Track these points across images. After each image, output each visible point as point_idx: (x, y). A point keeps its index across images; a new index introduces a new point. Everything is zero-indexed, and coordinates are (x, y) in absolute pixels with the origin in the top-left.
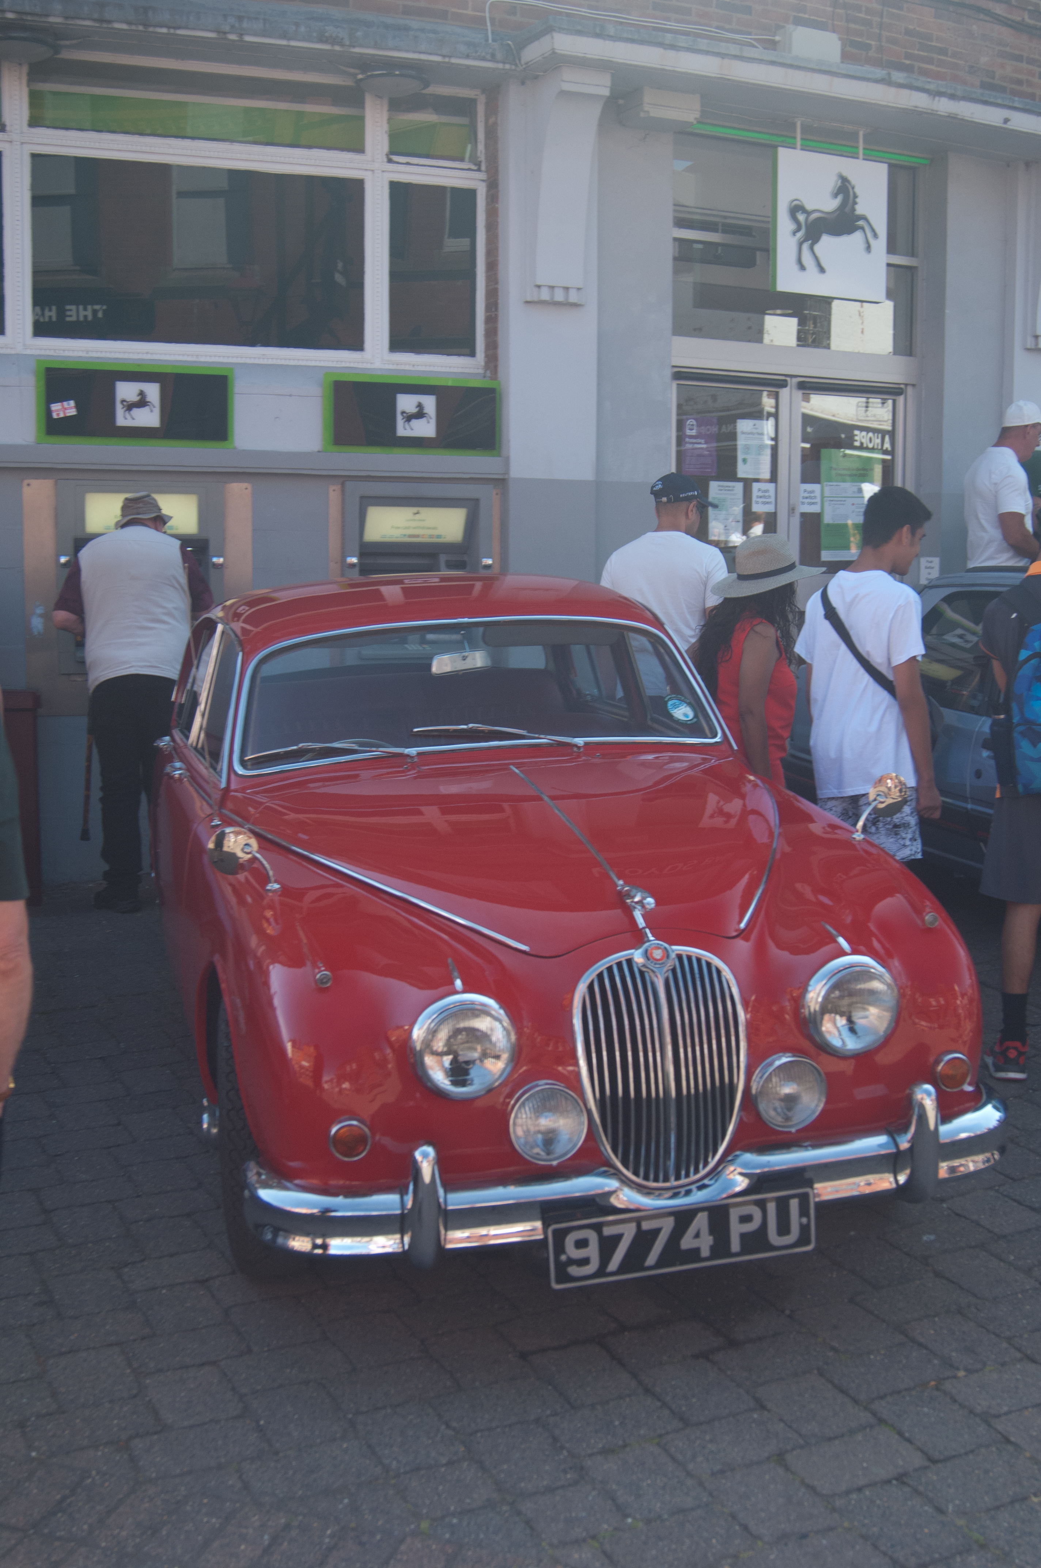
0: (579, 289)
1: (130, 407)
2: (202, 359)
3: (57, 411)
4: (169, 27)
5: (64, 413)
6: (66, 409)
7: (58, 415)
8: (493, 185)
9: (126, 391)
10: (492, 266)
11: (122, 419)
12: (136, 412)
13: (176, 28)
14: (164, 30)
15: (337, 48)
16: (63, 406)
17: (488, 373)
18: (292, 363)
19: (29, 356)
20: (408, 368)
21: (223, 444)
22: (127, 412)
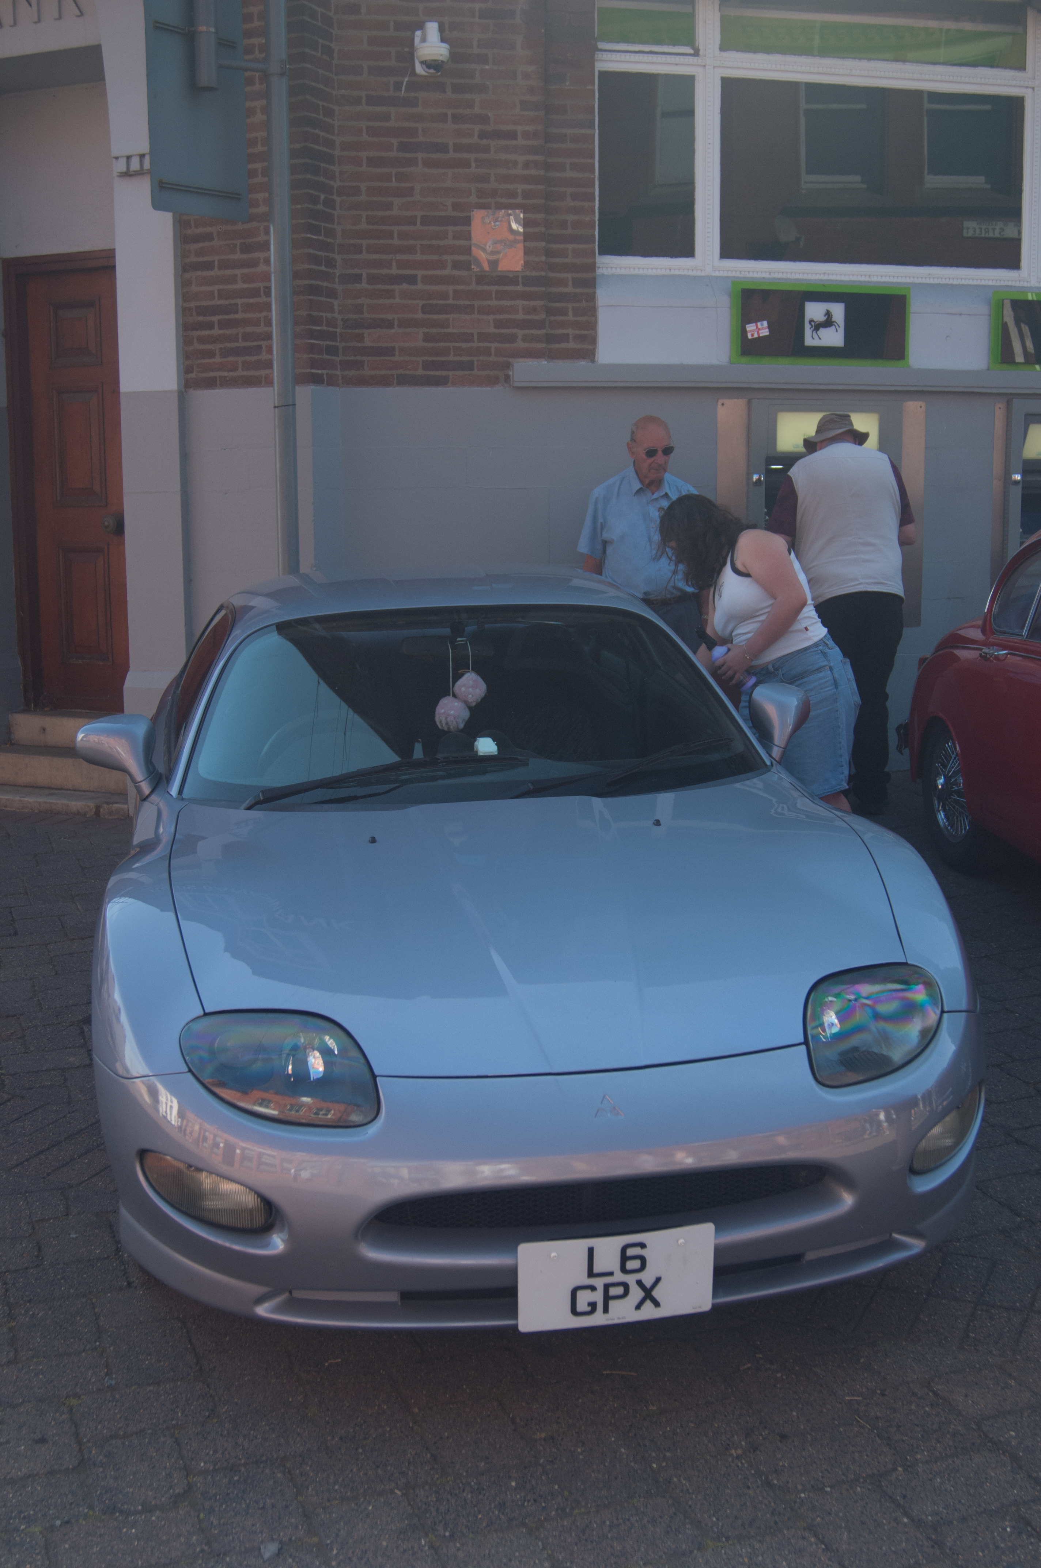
1: (817, 327)
2: (874, 279)
3: (751, 331)
5: (758, 333)
6: (759, 329)
7: (752, 335)
9: (814, 311)
11: (810, 339)
12: (822, 332)
16: (757, 326)
18: (956, 282)
19: (718, 277)
21: (900, 363)
22: (814, 332)
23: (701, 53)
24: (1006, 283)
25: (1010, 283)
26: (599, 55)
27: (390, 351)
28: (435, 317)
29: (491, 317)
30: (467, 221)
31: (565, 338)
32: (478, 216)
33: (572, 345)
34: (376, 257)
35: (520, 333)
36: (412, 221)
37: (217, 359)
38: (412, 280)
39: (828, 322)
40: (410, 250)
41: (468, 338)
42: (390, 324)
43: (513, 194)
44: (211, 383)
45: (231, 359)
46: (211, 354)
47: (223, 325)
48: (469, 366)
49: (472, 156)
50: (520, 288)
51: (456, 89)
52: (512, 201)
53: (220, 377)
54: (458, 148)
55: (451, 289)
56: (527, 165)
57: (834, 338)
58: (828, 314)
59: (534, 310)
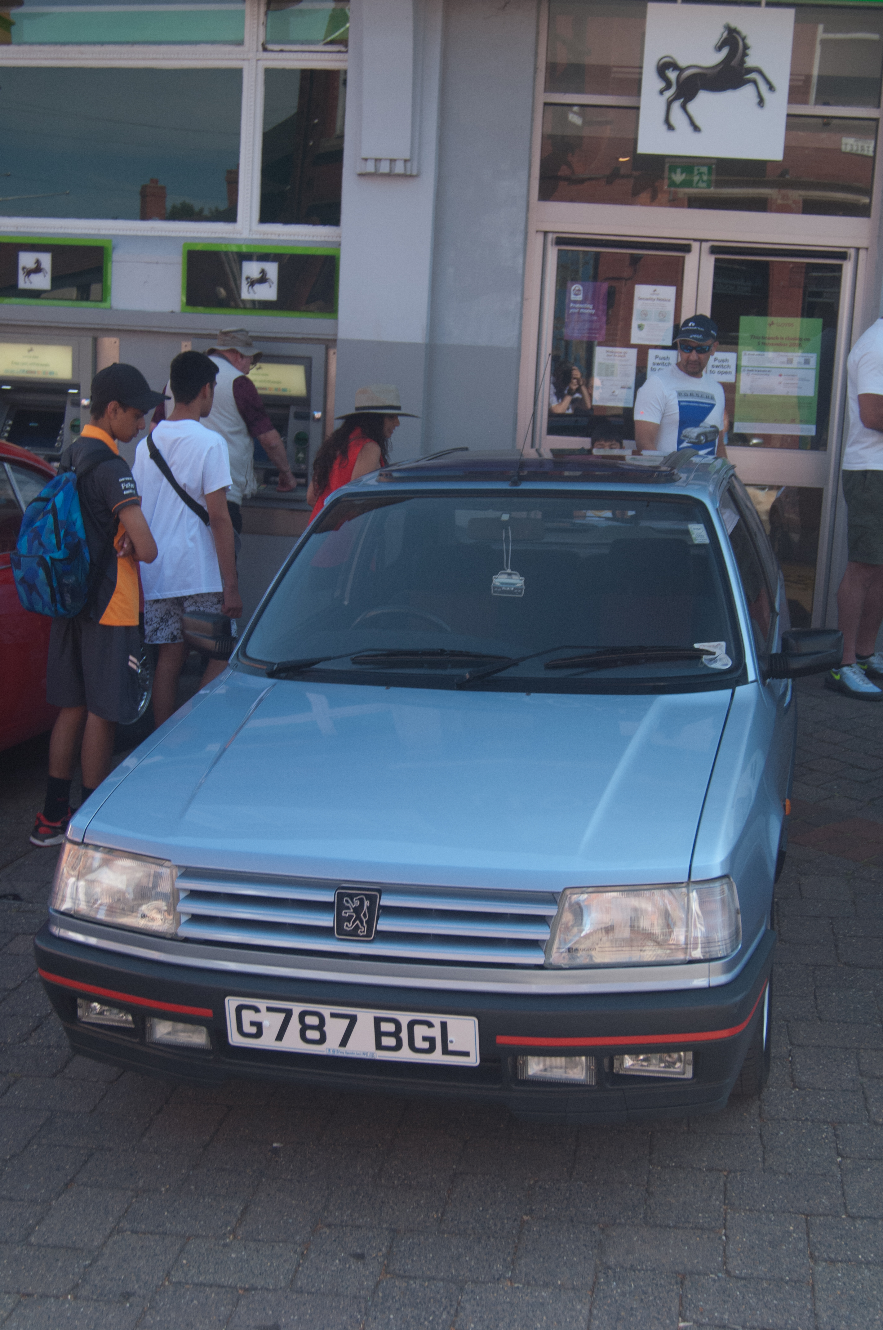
20: (273, 237)
21: (102, 305)
22: (27, 277)
24: (221, 235)
25: (224, 235)
57: (41, 282)
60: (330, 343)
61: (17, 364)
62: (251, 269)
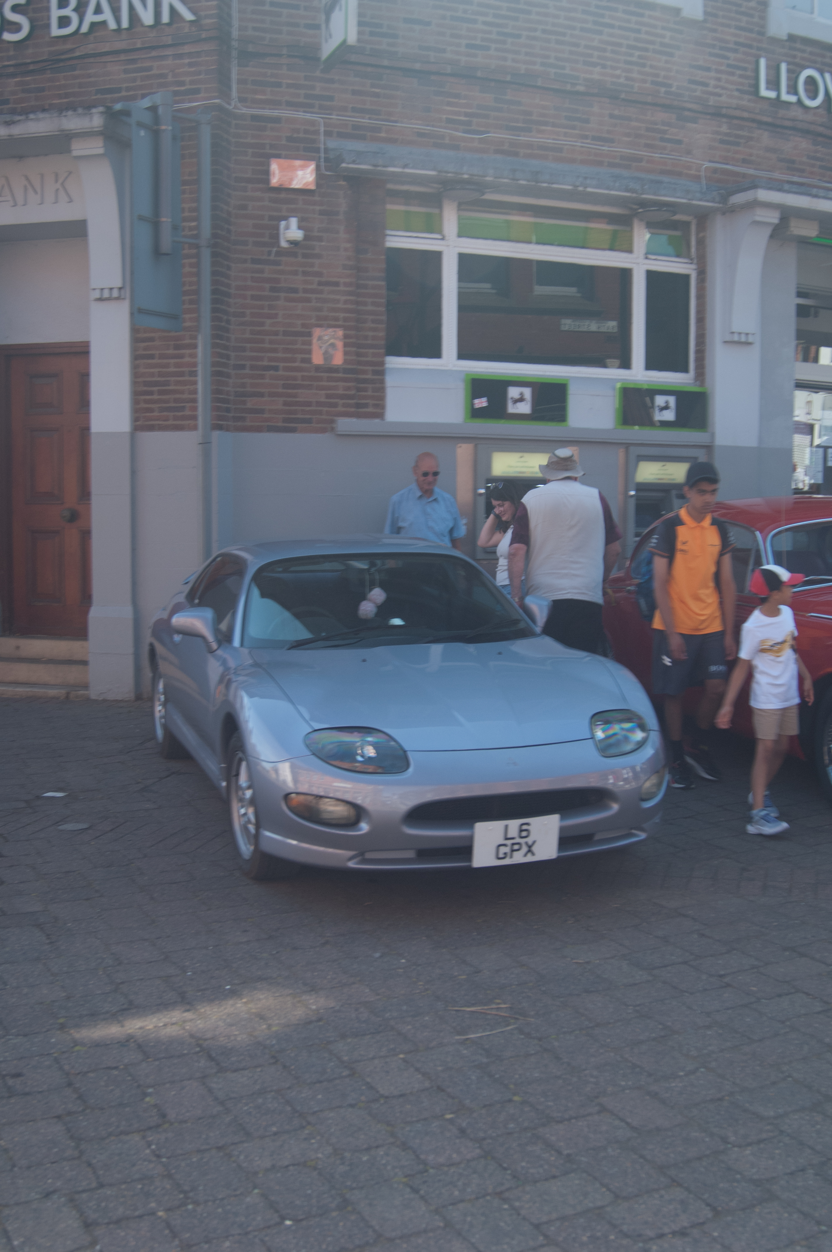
0: (754, 334)
1: (516, 401)
2: (548, 374)
3: (477, 403)
4: (549, 183)
5: (481, 405)
6: (481, 403)
7: (477, 406)
8: (702, 273)
9: (513, 392)
10: (701, 320)
11: (512, 409)
12: (519, 405)
13: (552, 184)
14: (545, 185)
15: (634, 195)
16: (480, 401)
17: (698, 383)
18: (595, 376)
19: (456, 371)
20: (655, 379)
21: (563, 424)
22: (513, 405)
23: (447, 238)
24: (623, 377)
25: (625, 377)
26: (388, 238)
27: (262, 411)
28: (290, 391)
29: (324, 392)
30: (310, 334)
31: (366, 405)
32: (317, 332)
33: (370, 410)
34: (255, 354)
35: (341, 402)
36: (276, 333)
37: (156, 414)
38: (276, 368)
39: (521, 399)
40: (275, 350)
41: (309, 404)
42: (261, 395)
43: (336, 319)
44: (151, 428)
45: (165, 413)
46: (151, 410)
47: (161, 393)
48: (309, 421)
49: (313, 296)
50: (340, 375)
51: (305, 256)
52: (337, 323)
53: (159, 425)
54: (306, 291)
55: (299, 374)
56: (346, 302)
57: (525, 408)
58: (521, 394)
59: (348, 388)
60: (709, 448)
61: (511, 467)
62: (660, 400)
